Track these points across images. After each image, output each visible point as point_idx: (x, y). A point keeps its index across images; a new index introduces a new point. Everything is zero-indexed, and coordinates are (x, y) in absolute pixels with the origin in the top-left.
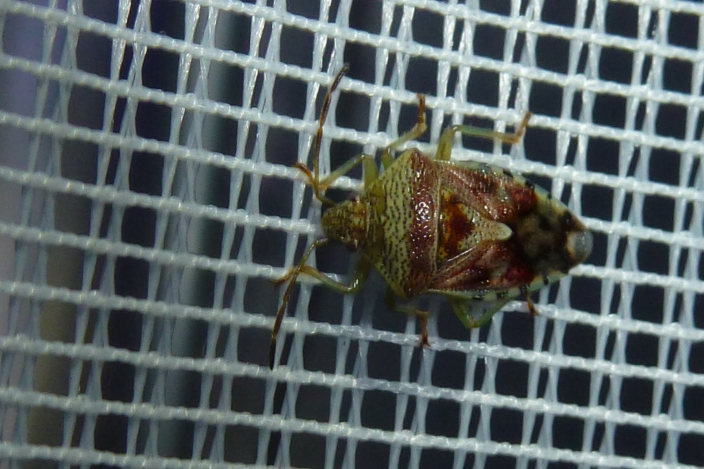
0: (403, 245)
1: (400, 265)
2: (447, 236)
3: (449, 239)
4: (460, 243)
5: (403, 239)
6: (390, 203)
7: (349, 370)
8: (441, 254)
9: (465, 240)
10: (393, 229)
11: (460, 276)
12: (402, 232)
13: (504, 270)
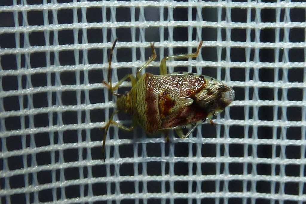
0: (145, 115)
1: (145, 123)
2: (163, 109)
3: (164, 110)
4: (170, 110)
5: (145, 113)
6: (138, 98)
7: (140, 155)
8: (162, 116)
9: (172, 108)
10: (140, 109)
11: (173, 122)
12: (144, 111)
13: (193, 116)
